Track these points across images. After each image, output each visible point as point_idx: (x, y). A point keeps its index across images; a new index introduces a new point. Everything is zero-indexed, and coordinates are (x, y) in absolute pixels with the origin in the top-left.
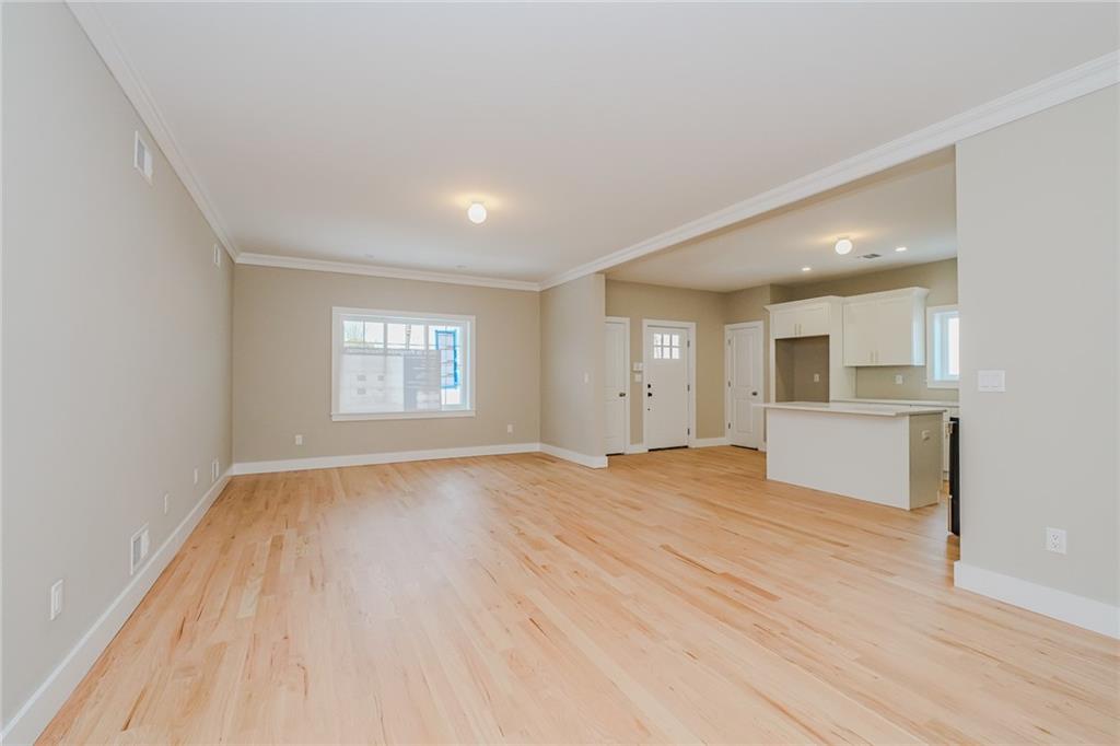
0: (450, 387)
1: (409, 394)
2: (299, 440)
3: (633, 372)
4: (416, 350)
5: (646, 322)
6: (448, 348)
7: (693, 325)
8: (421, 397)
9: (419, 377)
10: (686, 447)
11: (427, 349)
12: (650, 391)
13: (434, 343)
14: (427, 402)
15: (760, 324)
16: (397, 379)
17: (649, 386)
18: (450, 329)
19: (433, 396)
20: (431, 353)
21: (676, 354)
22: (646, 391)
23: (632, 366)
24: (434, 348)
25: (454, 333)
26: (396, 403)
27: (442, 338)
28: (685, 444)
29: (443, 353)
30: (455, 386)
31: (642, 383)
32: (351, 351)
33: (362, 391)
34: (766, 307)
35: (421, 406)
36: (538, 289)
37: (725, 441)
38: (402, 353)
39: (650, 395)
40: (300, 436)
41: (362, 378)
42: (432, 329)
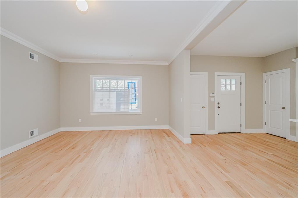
0: (134, 103)
1: (118, 106)
2: (80, 120)
3: (210, 97)
4: (120, 90)
5: (216, 74)
6: (133, 88)
7: (243, 75)
8: (122, 106)
9: (121, 99)
10: (240, 133)
11: (125, 89)
12: (219, 105)
13: (127, 87)
14: (124, 108)
15: (288, 71)
16: (114, 100)
17: (218, 103)
18: (133, 81)
19: (126, 106)
20: (126, 91)
21: (234, 88)
22: (217, 105)
23: (209, 94)
24: (127, 89)
25: (135, 83)
26: (113, 109)
27: (130, 85)
28: (240, 132)
29: (130, 90)
30: (135, 103)
31: (214, 102)
32: (98, 90)
33: (101, 104)
34: (293, 60)
35: (122, 110)
36: (168, 64)
37: (264, 131)
38: (116, 91)
39: (219, 107)
40: (81, 120)
41: (102, 100)
42: (127, 82)
